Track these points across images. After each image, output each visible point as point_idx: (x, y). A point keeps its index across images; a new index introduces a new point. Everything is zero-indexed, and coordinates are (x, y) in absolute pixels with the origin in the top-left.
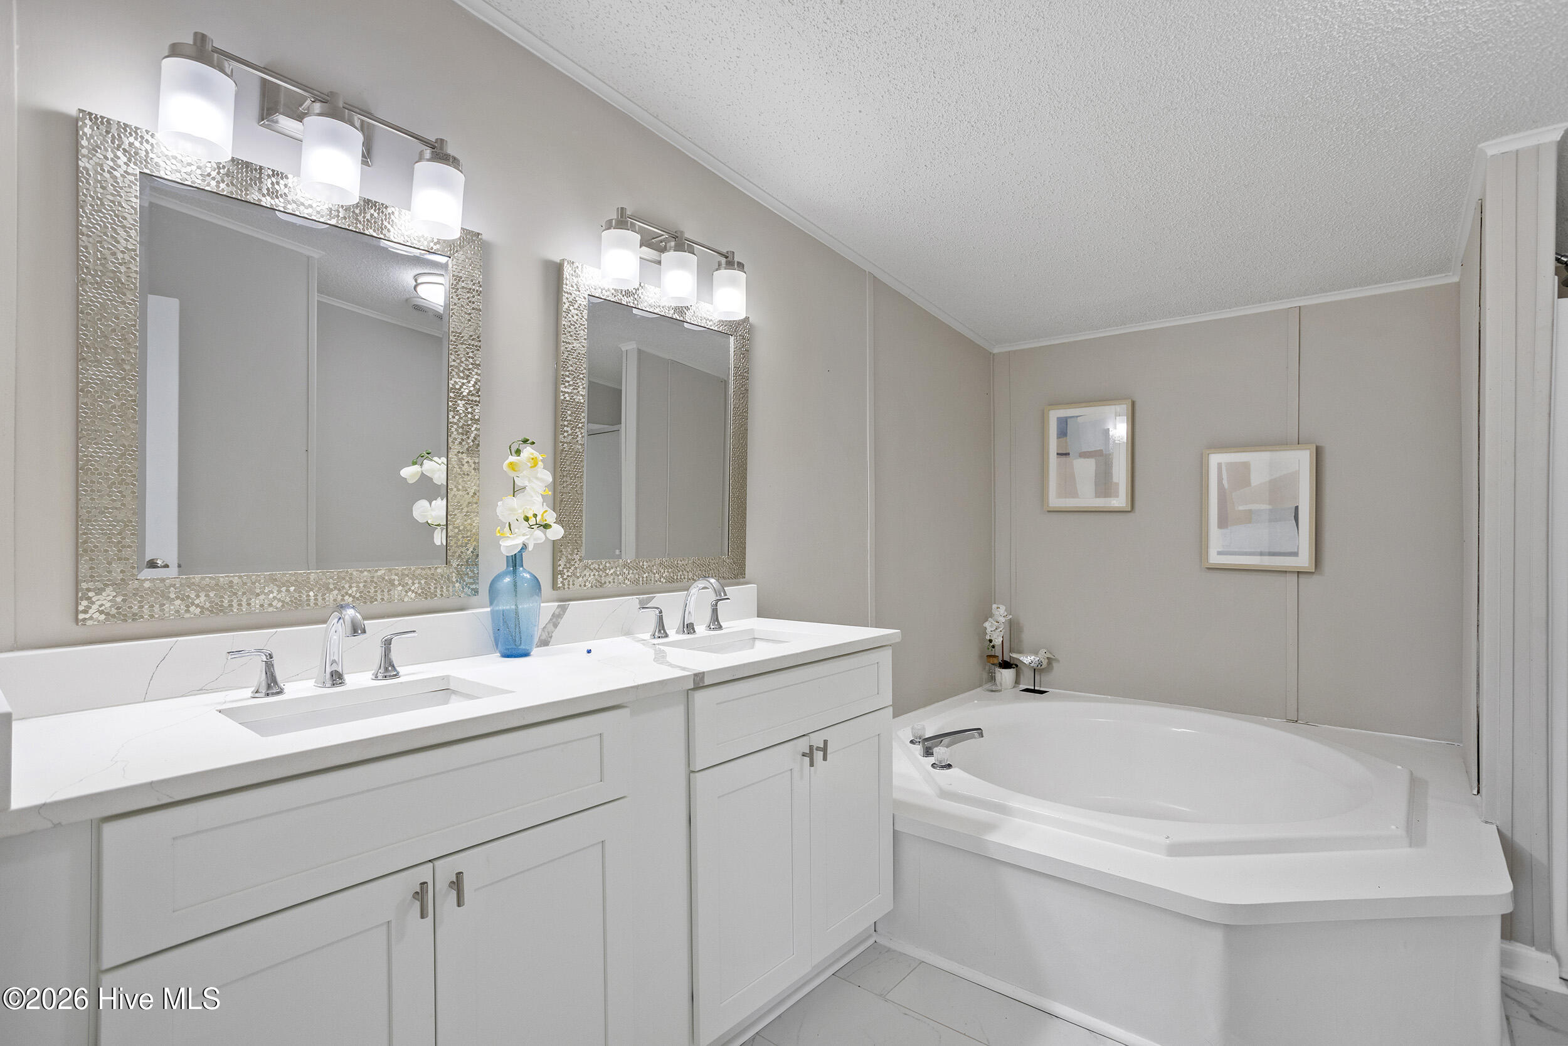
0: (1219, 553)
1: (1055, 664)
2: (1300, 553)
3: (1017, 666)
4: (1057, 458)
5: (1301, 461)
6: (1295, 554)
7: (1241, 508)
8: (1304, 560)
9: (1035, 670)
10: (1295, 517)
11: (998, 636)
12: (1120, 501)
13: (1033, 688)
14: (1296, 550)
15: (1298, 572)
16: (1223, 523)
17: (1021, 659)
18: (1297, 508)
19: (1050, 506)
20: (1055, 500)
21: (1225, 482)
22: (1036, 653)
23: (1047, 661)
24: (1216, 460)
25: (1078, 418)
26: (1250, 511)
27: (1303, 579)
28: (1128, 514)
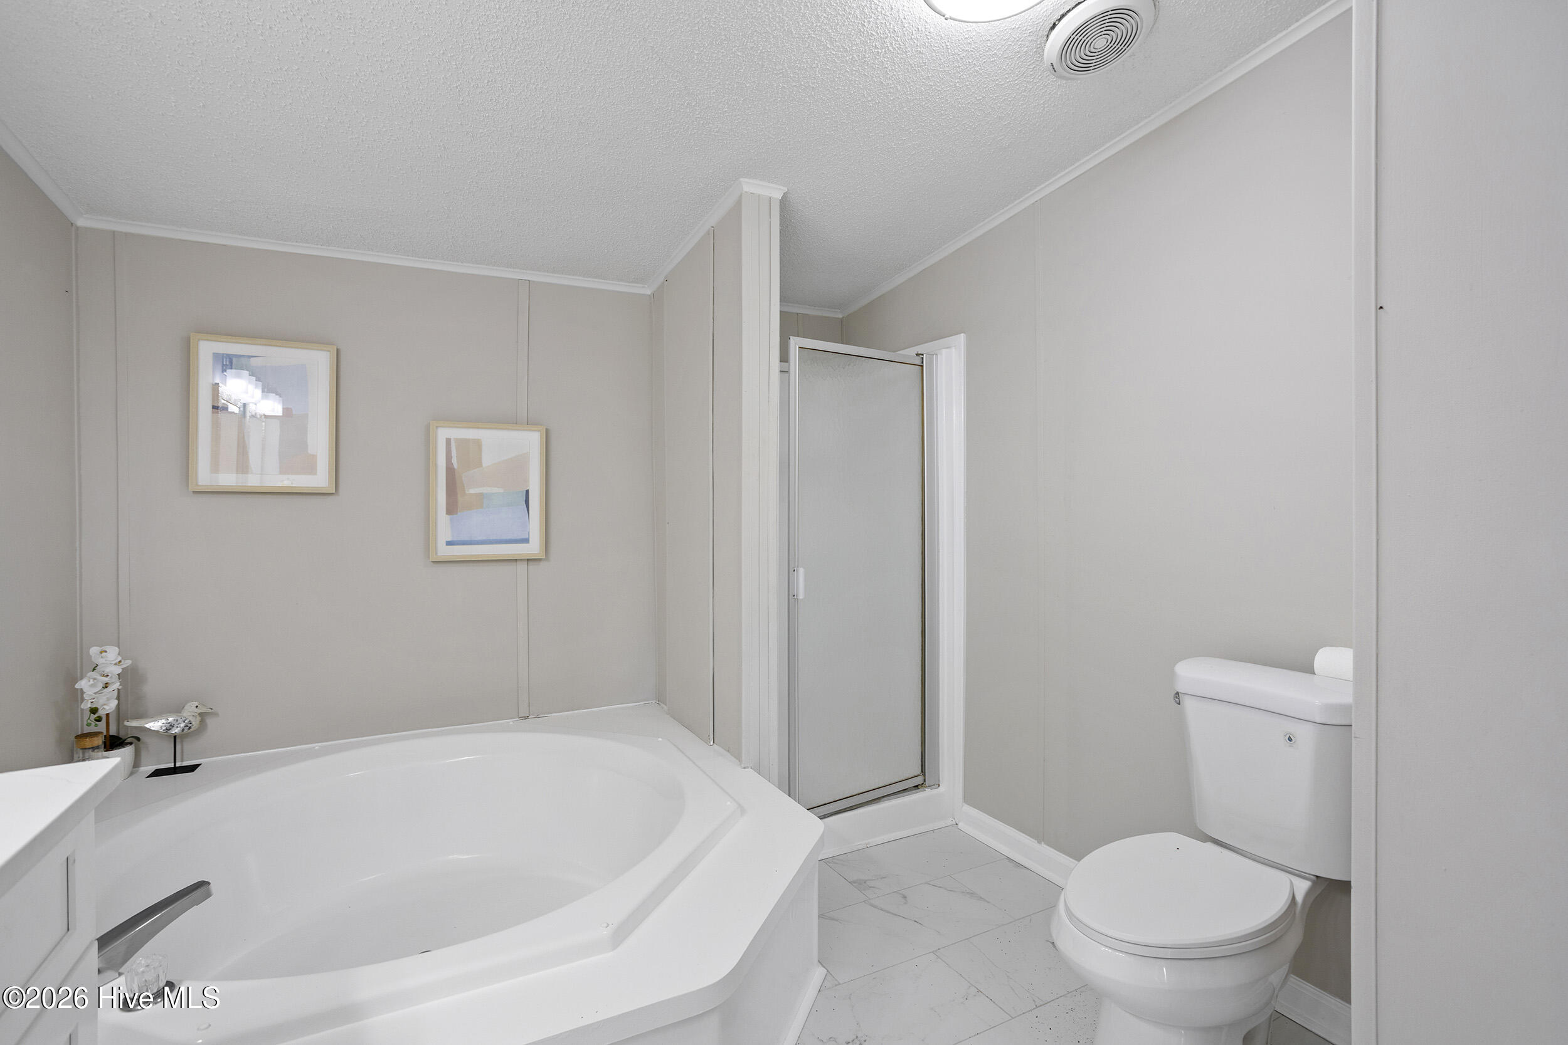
0: (449, 543)
1: (210, 721)
2: (530, 539)
3: (138, 739)
4: (213, 413)
5: (532, 440)
6: (526, 541)
7: (472, 491)
8: (534, 547)
9: (175, 737)
10: (526, 501)
11: (108, 699)
12: (320, 479)
13: (172, 765)
14: (527, 537)
15: (528, 560)
16: (451, 509)
17: (147, 726)
18: (527, 492)
19: (200, 484)
20: (204, 476)
21: (454, 461)
22: (178, 710)
23: (199, 718)
24: (443, 434)
25: (252, 359)
26: (481, 494)
27: (533, 567)
28: (331, 497)
